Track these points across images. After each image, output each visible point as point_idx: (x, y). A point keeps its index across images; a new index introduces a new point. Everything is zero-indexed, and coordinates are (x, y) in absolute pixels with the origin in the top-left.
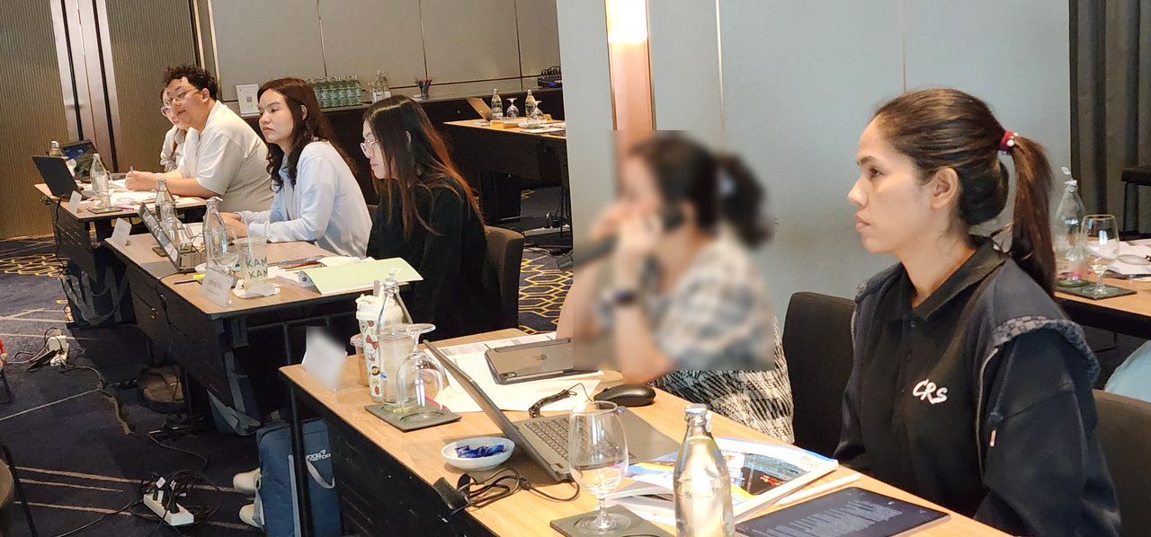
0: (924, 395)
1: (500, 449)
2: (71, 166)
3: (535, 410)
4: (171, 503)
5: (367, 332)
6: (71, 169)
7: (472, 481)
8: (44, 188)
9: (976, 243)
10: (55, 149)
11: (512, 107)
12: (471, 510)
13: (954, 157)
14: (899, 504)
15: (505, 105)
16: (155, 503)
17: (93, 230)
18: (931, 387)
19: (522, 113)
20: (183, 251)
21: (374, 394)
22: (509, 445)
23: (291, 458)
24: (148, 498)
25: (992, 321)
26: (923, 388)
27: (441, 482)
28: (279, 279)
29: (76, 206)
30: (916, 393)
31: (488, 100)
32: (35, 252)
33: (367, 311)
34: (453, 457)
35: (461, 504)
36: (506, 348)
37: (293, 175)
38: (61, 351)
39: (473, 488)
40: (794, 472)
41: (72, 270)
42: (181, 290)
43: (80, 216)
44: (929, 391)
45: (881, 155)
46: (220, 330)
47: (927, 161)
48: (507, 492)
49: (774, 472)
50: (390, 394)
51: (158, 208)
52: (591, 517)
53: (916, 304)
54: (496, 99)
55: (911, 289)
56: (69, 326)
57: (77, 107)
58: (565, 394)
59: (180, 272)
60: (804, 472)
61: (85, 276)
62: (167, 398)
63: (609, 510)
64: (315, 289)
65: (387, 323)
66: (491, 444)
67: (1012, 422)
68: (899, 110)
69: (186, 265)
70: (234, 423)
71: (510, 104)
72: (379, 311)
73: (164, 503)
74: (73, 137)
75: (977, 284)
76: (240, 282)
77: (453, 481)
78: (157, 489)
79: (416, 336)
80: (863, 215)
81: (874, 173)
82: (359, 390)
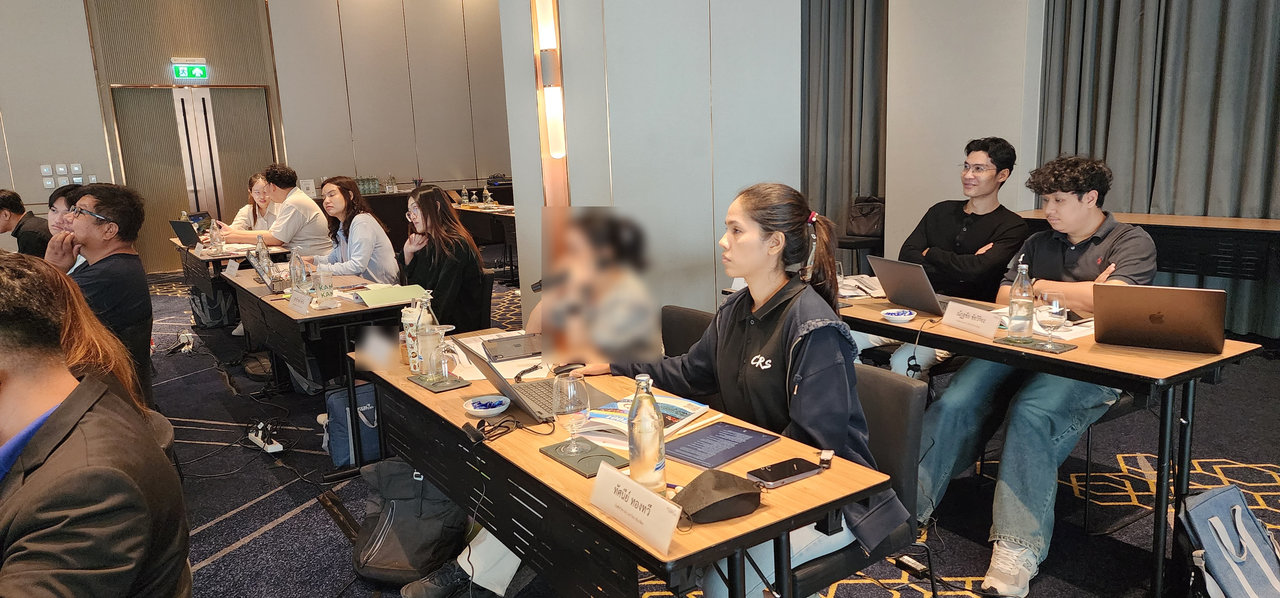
0: (758, 364)
1: (501, 404)
2: (195, 227)
3: (518, 378)
4: (268, 438)
5: (409, 330)
6: (195, 229)
7: (486, 424)
8: (177, 241)
9: (790, 275)
10: (184, 218)
11: (474, 197)
12: (486, 442)
13: (784, 226)
14: (750, 432)
15: (470, 195)
16: (256, 439)
17: (211, 267)
18: (762, 359)
19: (480, 200)
20: (276, 280)
21: (412, 369)
22: (507, 400)
23: (348, 409)
24: (252, 436)
25: (798, 321)
26: (757, 360)
27: (467, 425)
28: (340, 298)
29: (200, 252)
30: (753, 363)
31: (459, 192)
32: (168, 281)
33: (409, 317)
34: (471, 409)
35: (480, 438)
36: (493, 340)
37: (346, 234)
38: (189, 344)
39: (486, 429)
40: (685, 414)
41: (195, 292)
42: (276, 305)
43: (202, 258)
44: (761, 362)
45: (741, 221)
46: (302, 329)
47: (768, 227)
48: (508, 430)
49: (674, 414)
50: (424, 369)
51: (257, 253)
52: (567, 444)
53: (754, 311)
54: (465, 191)
55: (752, 302)
56: (193, 327)
57: (196, 191)
58: (536, 368)
59: (274, 293)
60: (690, 414)
61: (204, 295)
62: (261, 372)
63: (577, 440)
64: (364, 304)
65: (423, 325)
66: (494, 400)
67: (808, 380)
68: (754, 194)
69: (277, 288)
70: (305, 387)
71: (473, 194)
72: (418, 316)
73: (263, 439)
74: (194, 210)
75: (791, 299)
76: (315, 300)
77: (474, 423)
78: (257, 430)
79: (442, 333)
80: (728, 255)
81: (736, 231)
82: (403, 367)
